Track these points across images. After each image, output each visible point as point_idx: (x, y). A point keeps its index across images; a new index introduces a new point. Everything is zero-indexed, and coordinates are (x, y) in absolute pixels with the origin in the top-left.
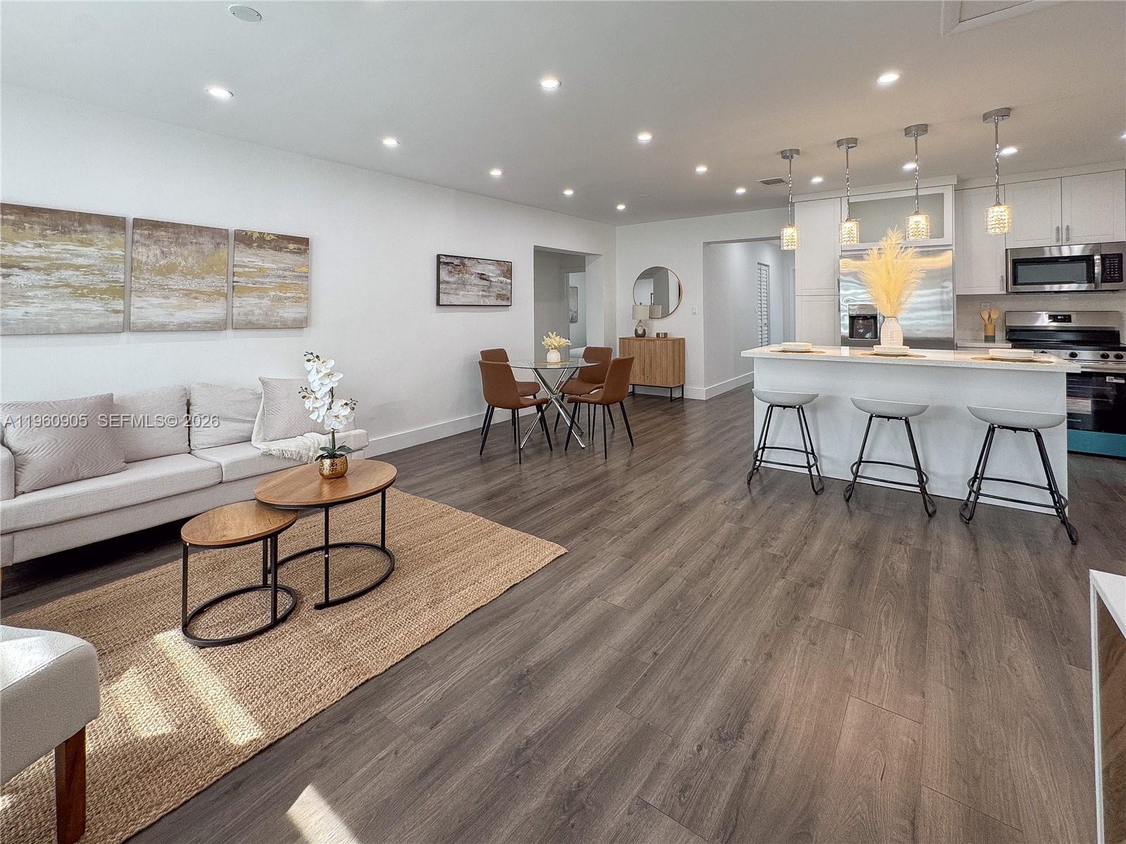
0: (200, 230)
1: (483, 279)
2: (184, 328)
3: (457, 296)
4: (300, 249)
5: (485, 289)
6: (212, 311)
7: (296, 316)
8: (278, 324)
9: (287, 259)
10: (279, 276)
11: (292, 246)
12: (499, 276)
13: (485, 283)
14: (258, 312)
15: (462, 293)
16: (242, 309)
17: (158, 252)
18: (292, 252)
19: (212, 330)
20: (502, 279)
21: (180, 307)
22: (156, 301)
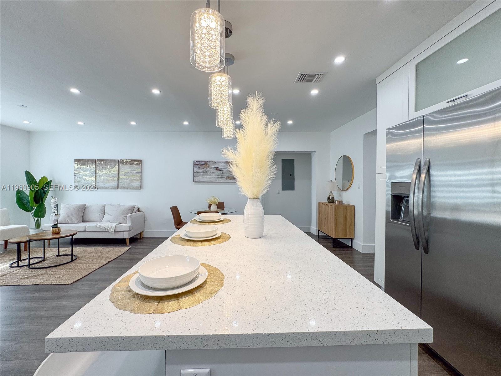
0: (111, 161)
1: (218, 170)
2: (107, 188)
3: (203, 178)
4: (138, 164)
5: (219, 174)
6: (114, 184)
7: (137, 185)
8: (132, 188)
9: (134, 167)
10: (132, 173)
11: (135, 163)
13: (219, 172)
14: (126, 184)
15: (205, 176)
16: (121, 183)
17: (102, 168)
18: (135, 165)
19: (114, 189)
21: (106, 183)
22: (101, 181)
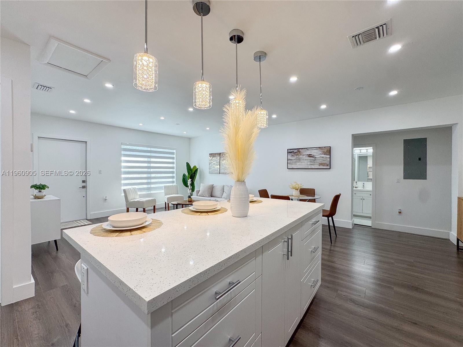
1: (310, 157)
2: (226, 174)
3: (296, 165)
5: (312, 161)
12: (321, 154)
13: (312, 158)
15: (298, 163)
17: (223, 159)
20: (323, 156)
21: (226, 169)
22: (223, 168)
